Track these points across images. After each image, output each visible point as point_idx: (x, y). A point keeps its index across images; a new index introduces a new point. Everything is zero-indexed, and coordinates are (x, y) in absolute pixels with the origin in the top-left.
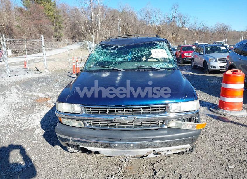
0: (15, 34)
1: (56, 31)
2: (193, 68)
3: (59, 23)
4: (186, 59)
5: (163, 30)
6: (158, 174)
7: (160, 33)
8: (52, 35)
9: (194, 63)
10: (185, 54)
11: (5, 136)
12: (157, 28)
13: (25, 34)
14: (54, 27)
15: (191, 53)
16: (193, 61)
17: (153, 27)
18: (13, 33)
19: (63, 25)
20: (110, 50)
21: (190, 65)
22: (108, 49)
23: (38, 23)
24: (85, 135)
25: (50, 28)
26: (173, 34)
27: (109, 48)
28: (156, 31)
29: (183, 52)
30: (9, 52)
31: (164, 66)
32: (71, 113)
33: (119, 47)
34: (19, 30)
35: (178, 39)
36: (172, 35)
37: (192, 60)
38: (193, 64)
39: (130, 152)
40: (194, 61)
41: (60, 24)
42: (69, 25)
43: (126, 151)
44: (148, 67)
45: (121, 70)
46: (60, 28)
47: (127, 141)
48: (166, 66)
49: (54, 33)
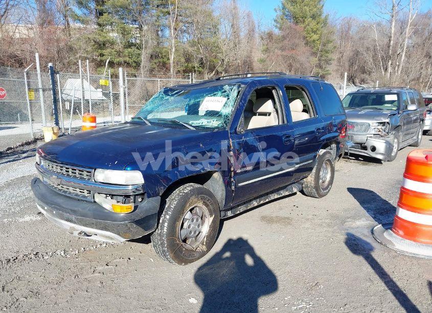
1: (319, 66)
3: (327, 52)
8: (311, 73)
14: (317, 59)
20: (170, 96)
23: (290, 54)
25: (308, 61)
27: (170, 93)
33: (182, 92)
46: (326, 61)
49: (315, 70)
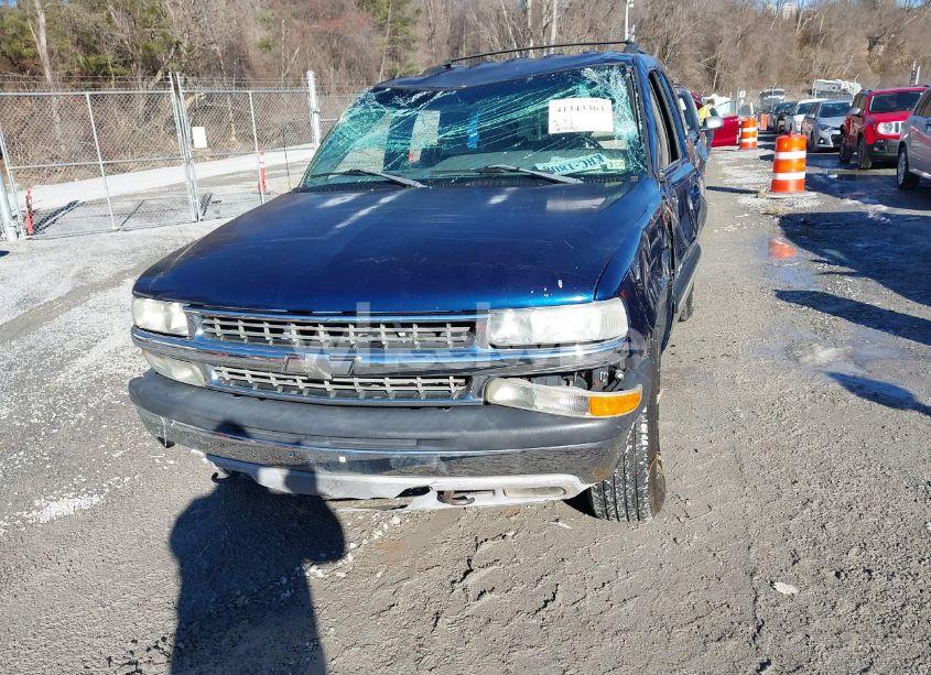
0: (253, 74)
1: (393, 55)
2: (901, 187)
3: (405, 22)
4: (881, 148)
5: (831, 25)
6: (471, 580)
7: (816, 41)
8: (379, 71)
9: (907, 165)
10: (882, 129)
11: (77, 411)
12: (803, 21)
13: (288, 70)
14: (386, 39)
15: (900, 123)
16: (903, 155)
17: (786, 15)
18: (248, 67)
19: (420, 32)
20: (404, 107)
21: (892, 172)
22: (399, 107)
23: (331, 28)
24: (197, 412)
25: (372, 45)
26: (873, 42)
27: (400, 101)
28: (798, 32)
29: (873, 117)
30: (200, 135)
31: (589, 167)
32: (162, 333)
33: (439, 95)
34: (267, 57)
35: (896, 62)
36: (870, 49)
37: (900, 153)
38: (902, 169)
39: (342, 483)
40: (906, 158)
41: (406, 29)
42: (444, 28)
43: (328, 480)
44: (517, 171)
45: (412, 183)
46: (407, 44)
47: (327, 443)
48: (598, 166)
49: (387, 64)
